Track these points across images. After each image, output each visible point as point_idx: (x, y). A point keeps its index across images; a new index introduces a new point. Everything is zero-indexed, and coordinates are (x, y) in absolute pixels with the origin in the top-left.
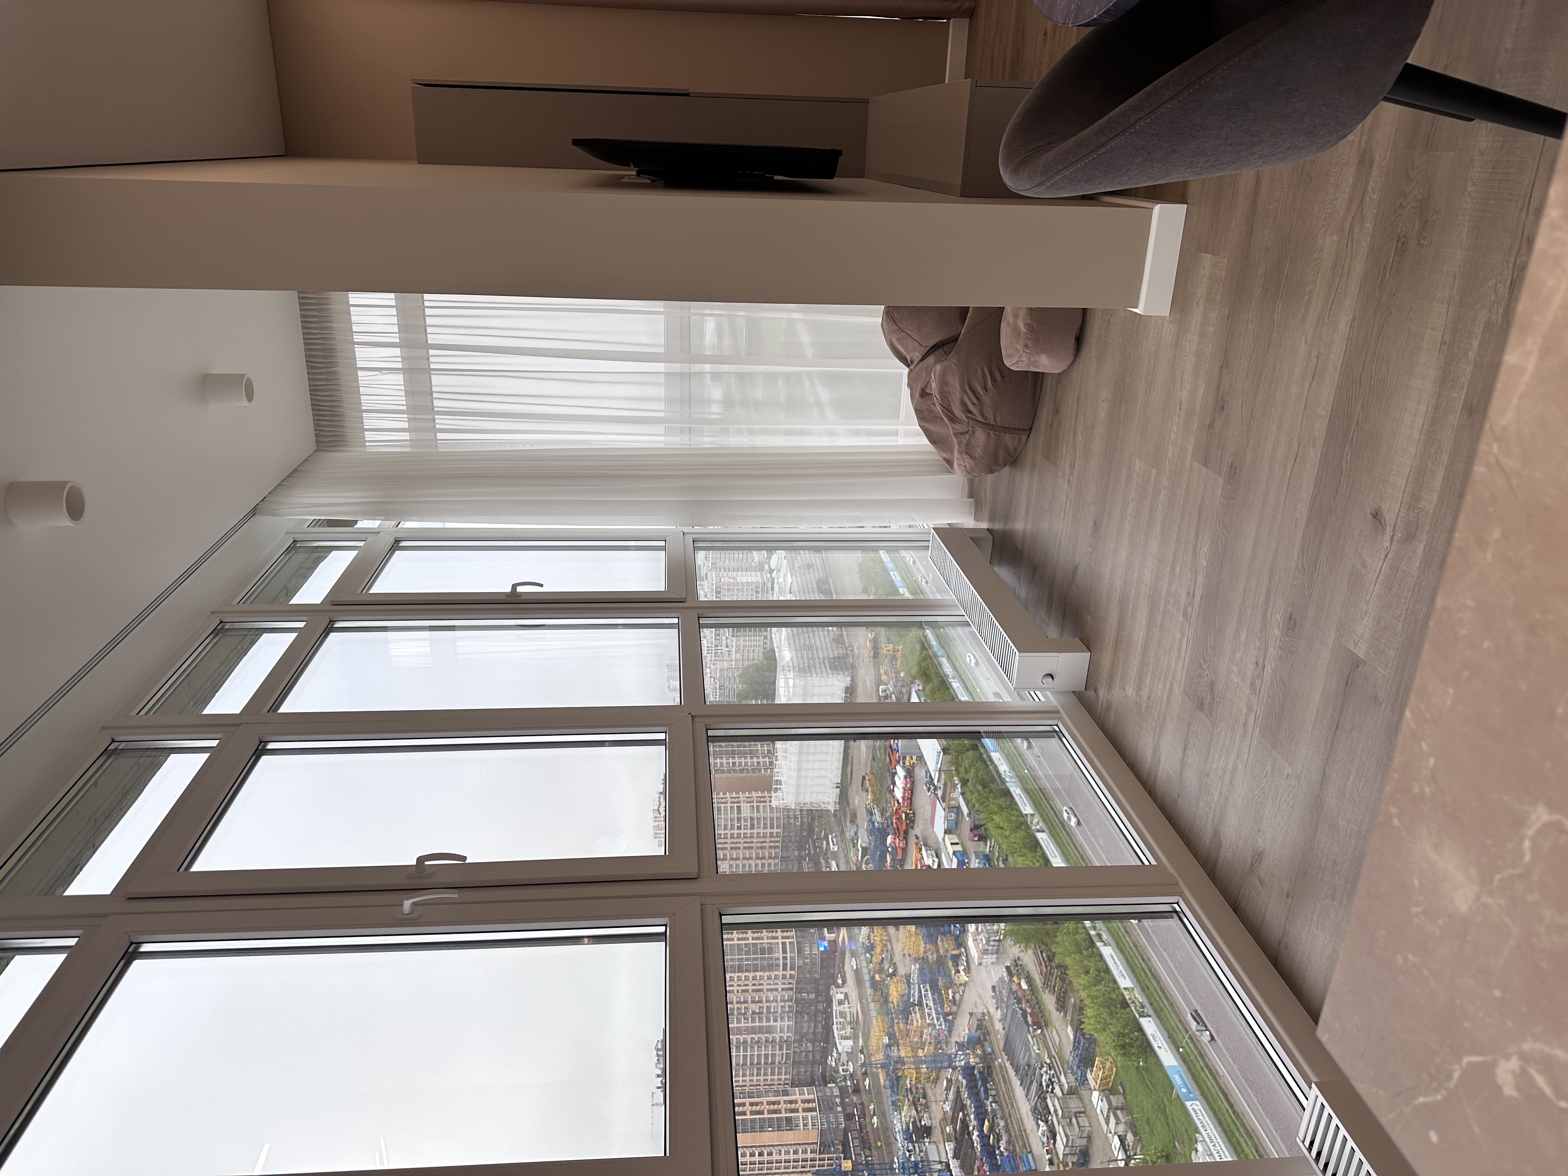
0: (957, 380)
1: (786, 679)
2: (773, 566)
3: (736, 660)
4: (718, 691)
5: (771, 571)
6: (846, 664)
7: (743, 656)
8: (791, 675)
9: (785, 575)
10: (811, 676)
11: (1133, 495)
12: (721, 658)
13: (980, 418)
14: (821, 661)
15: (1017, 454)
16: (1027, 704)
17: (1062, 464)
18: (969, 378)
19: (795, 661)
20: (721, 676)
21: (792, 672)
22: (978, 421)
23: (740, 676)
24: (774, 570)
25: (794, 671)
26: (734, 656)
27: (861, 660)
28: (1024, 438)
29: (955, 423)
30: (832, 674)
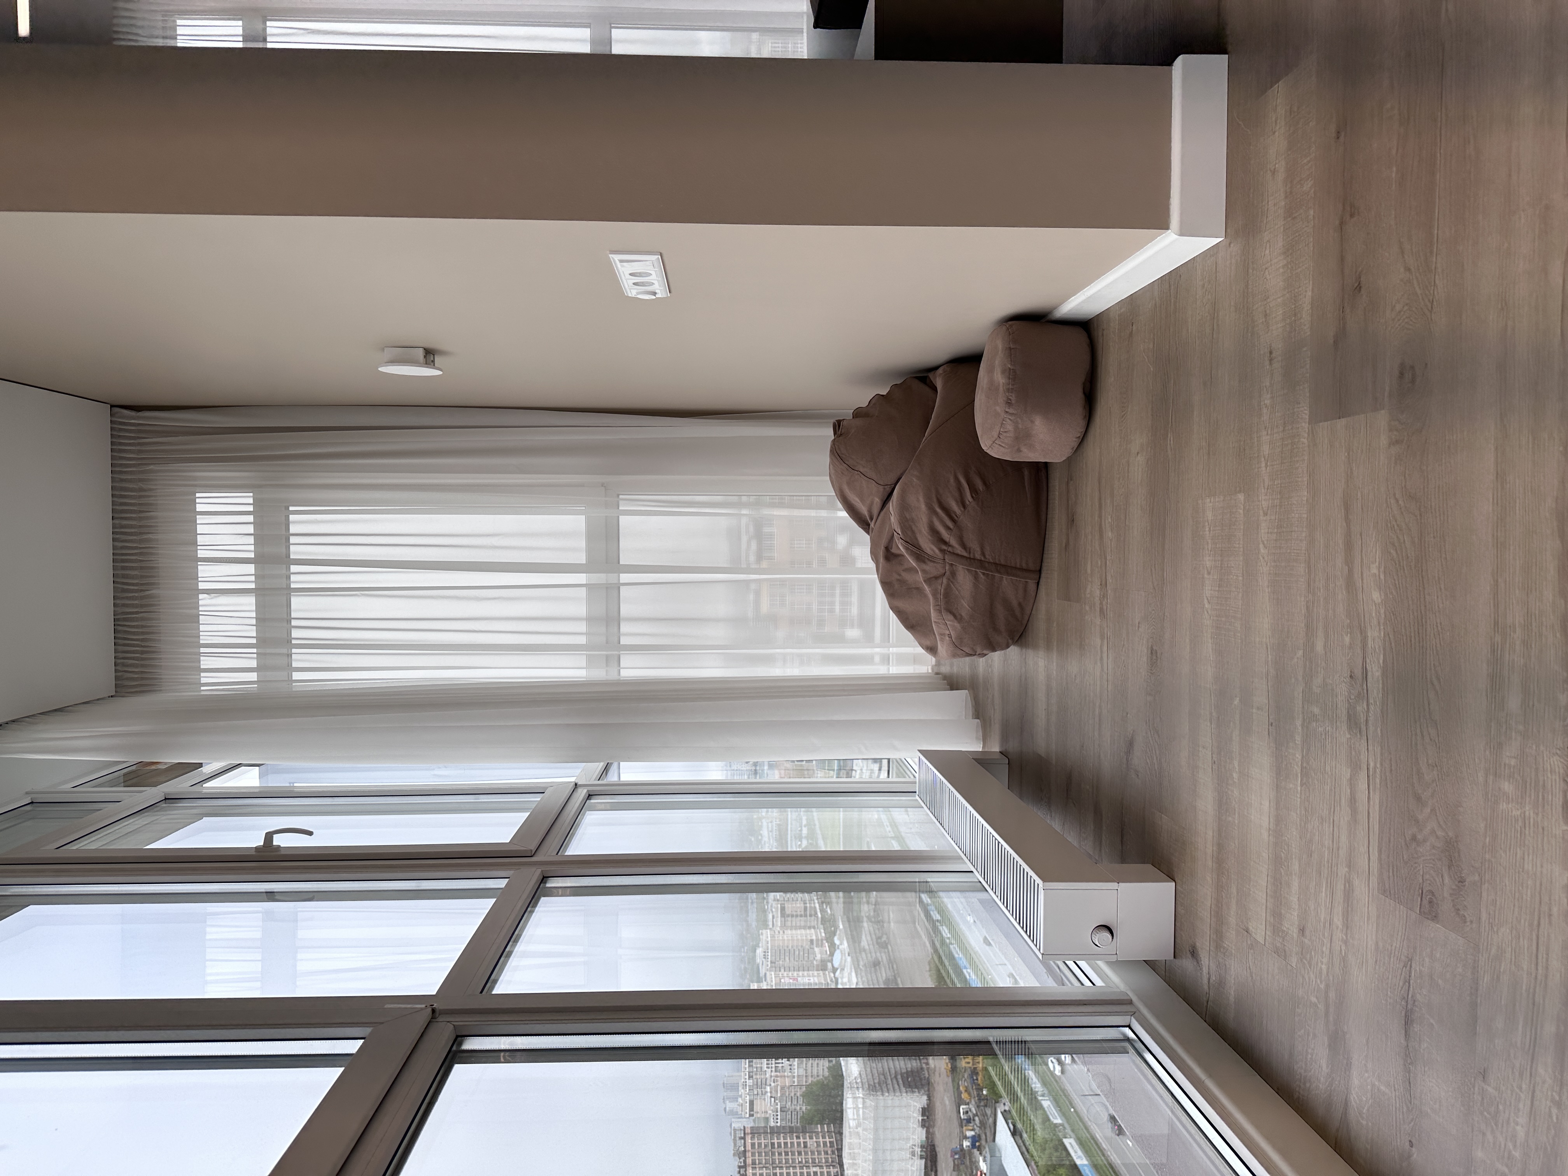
0: (921, 499)
1: (855, 1098)
2: (836, 965)
3: (798, 1076)
4: (779, 1114)
5: (834, 970)
6: (921, 1079)
7: (806, 1070)
8: (860, 1094)
9: (850, 974)
10: (883, 1095)
11: (1208, 562)
12: (782, 1074)
13: (959, 550)
14: (893, 1076)
15: (1026, 618)
16: (1071, 990)
17: (1088, 591)
18: (937, 492)
19: (864, 1076)
20: (782, 1095)
21: (861, 1090)
22: (958, 555)
23: (803, 1096)
24: (837, 969)
25: (863, 1089)
26: (796, 1071)
27: (937, 1074)
28: (1032, 585)
29: (924, 562)
30: (906, 1092)
